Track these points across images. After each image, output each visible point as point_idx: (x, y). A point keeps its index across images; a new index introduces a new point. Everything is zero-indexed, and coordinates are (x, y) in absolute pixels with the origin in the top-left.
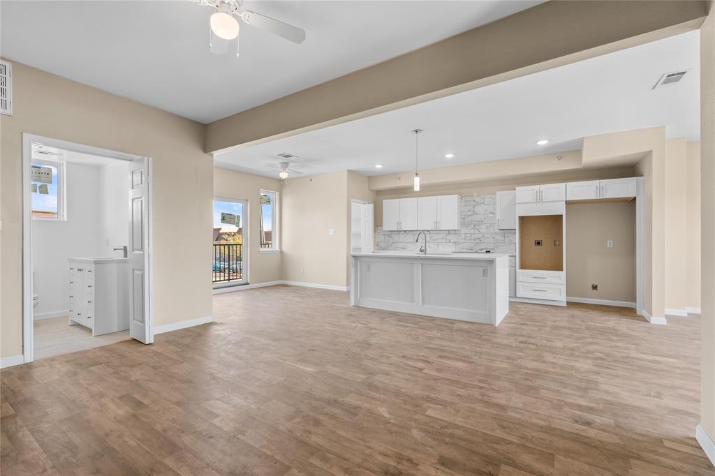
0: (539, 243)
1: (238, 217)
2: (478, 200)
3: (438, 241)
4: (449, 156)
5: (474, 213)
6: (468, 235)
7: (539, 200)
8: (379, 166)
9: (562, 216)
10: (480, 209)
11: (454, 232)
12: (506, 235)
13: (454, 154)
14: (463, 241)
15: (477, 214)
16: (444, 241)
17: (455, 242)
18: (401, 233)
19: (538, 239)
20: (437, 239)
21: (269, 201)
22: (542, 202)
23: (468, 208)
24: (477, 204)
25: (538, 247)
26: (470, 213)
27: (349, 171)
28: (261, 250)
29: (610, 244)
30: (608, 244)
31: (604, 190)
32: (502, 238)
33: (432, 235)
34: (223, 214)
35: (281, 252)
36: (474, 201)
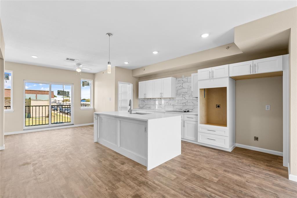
0: (219, 106)
1: (68, 92)
2: (184, 79)
4: (155, 53)
5: (183, 88)
7: (212, 77)
8: (126, 63)
9: (226, 88)
10: (185, 85)
11: (173, 99)
13: (158, 52)
14: (177, 104)
15: (184, 88)
17: (173, 105)
19: (218, 104)
21: (88, 84)
22: (213, 79)
23: (179, 85)
24: (184, 82)
25: (218, 109)
26: (181, 88)
27: (116, 67)
28: (81, 108)
29: (267, 108)
30: (266, 108)
31: (256, 68)
34: (58, 91)
35: (94, 109)
36: (183, 80)
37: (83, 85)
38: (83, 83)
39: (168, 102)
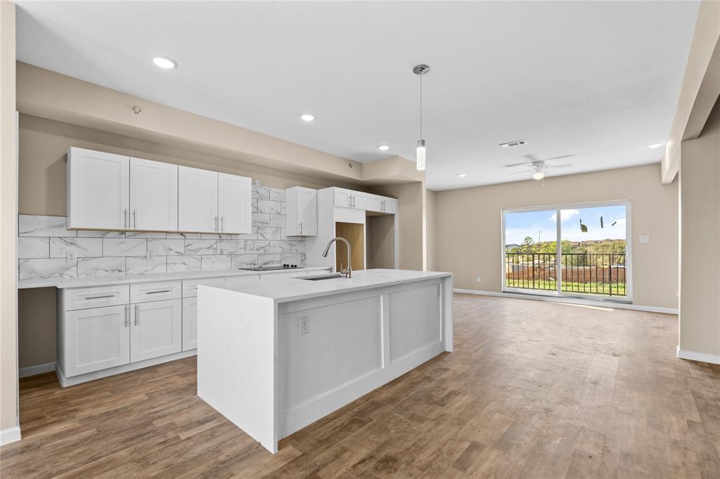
3: (201, 252)
6: (249, 243)
12: (294, 243)
16: (211, 251)
18: (110, 235)
20: (198, 250)
32: (289, 247)
33: (188, 242)
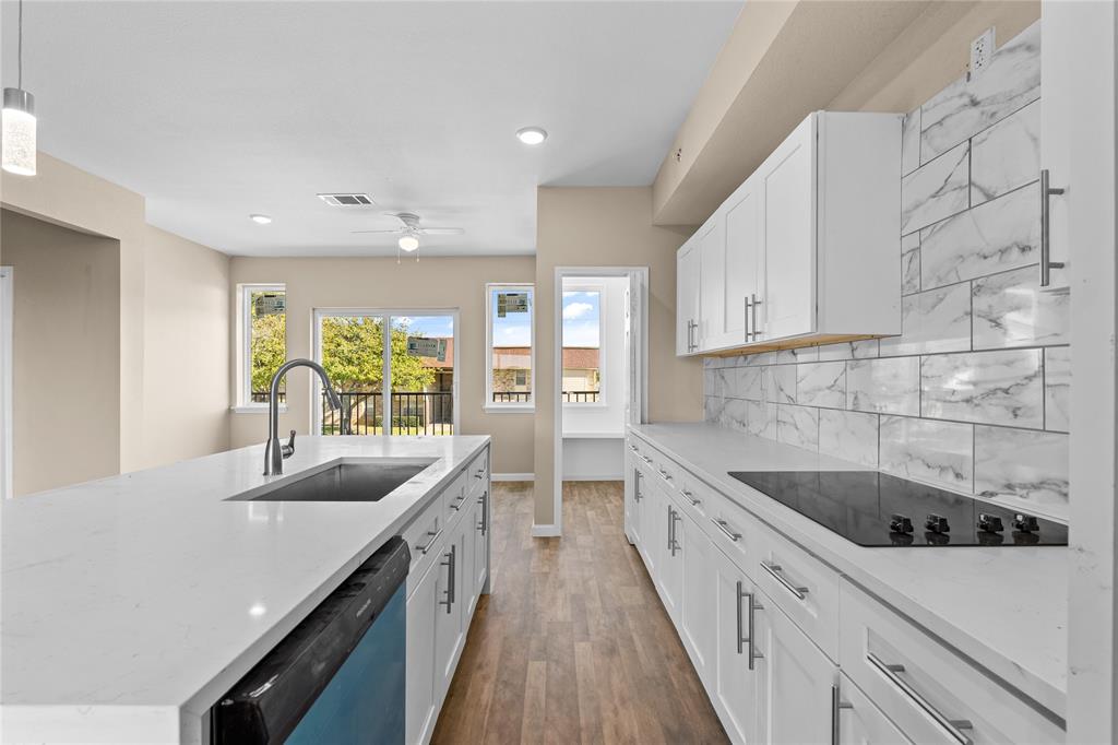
10: (1003, 153)
20: (814, 393)
21: (522, 306)
23: (936, 174)
24: (990, 120)
27: (541, 188)
36: (974, 103)
37: (502, 311)
38: (500, 302)
39: (841, 382)
